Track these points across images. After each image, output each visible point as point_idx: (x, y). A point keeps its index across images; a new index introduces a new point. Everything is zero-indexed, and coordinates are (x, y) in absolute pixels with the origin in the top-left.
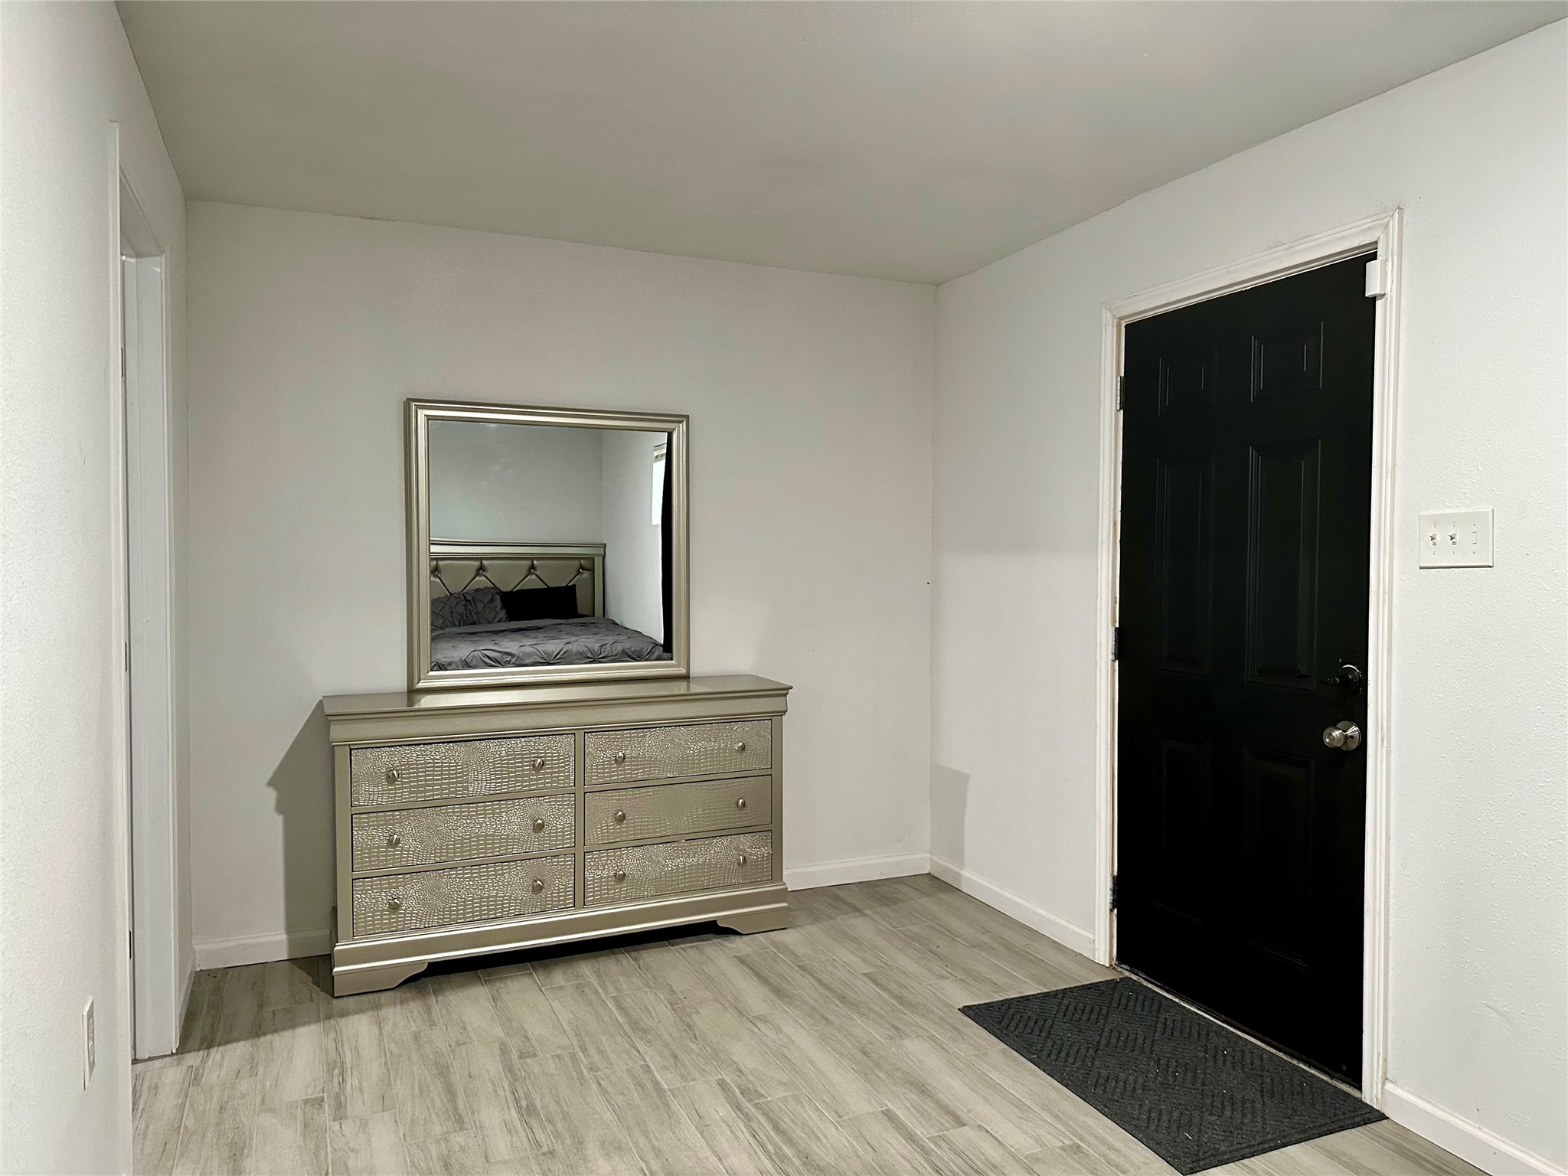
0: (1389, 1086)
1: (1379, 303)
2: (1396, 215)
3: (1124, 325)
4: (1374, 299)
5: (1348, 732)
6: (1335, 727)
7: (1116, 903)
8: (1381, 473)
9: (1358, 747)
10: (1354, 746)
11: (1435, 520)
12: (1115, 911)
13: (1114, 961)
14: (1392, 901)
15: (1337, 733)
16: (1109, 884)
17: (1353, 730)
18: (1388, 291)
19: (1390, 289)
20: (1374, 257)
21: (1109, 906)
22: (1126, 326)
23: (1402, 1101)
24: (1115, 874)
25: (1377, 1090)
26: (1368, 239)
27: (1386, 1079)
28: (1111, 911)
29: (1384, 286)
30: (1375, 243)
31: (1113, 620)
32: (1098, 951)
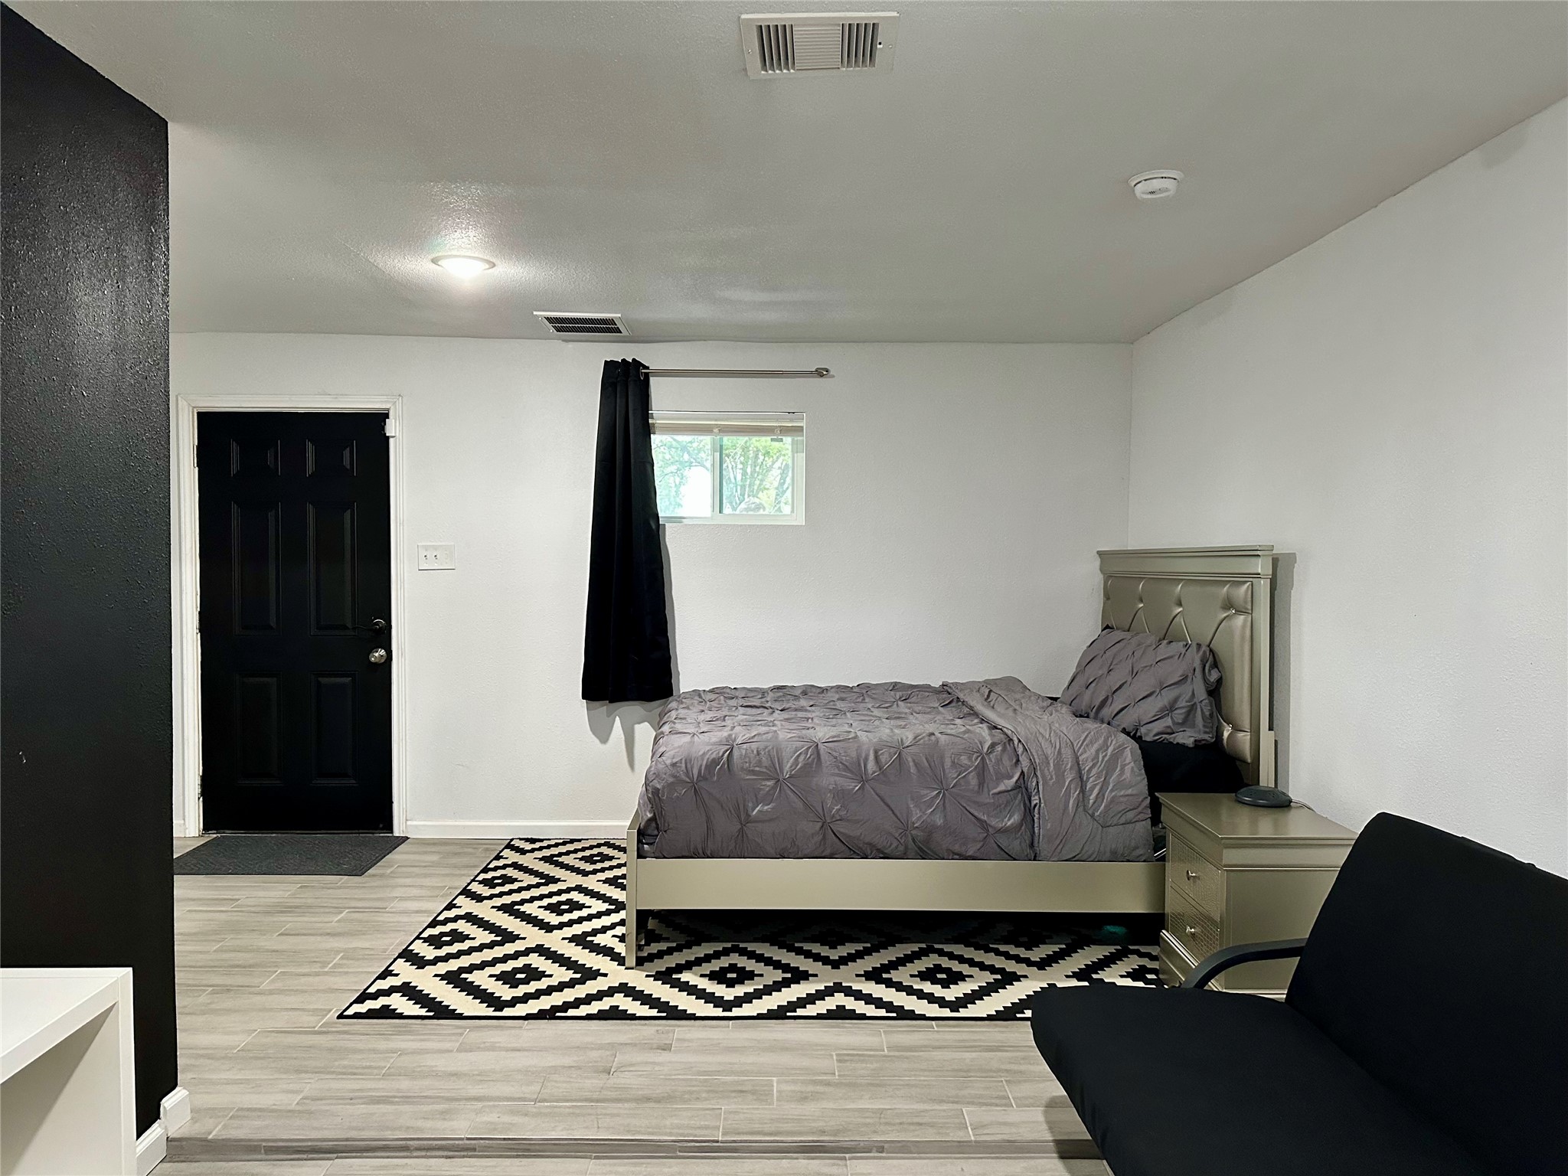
0: (409, 823)
1: (392, 440)
2: (400, 399)
3: (196, 411)
4: (389, 437)
6: (374, 650)
8: (396, 523)
9: (386, 660)
10: (383, 660)
11: (426, 548)
12: (201, 799)
13: (201, 831)
14: (407, 732)
15: (377, 654)
16: (198, 781)
17: (381, 652)
18: (397, 435)
20: (386, 416)
21: (197, 796)
22: (200, 413)
23: (416, 826)
24: (201, 774)
25: (403, 827)
26: (384, 406)
27: (407, 820)
28: (199, 798)
29: (395, 433)
30: (388, 410)
31: (197, 607)
32: (187, 831)
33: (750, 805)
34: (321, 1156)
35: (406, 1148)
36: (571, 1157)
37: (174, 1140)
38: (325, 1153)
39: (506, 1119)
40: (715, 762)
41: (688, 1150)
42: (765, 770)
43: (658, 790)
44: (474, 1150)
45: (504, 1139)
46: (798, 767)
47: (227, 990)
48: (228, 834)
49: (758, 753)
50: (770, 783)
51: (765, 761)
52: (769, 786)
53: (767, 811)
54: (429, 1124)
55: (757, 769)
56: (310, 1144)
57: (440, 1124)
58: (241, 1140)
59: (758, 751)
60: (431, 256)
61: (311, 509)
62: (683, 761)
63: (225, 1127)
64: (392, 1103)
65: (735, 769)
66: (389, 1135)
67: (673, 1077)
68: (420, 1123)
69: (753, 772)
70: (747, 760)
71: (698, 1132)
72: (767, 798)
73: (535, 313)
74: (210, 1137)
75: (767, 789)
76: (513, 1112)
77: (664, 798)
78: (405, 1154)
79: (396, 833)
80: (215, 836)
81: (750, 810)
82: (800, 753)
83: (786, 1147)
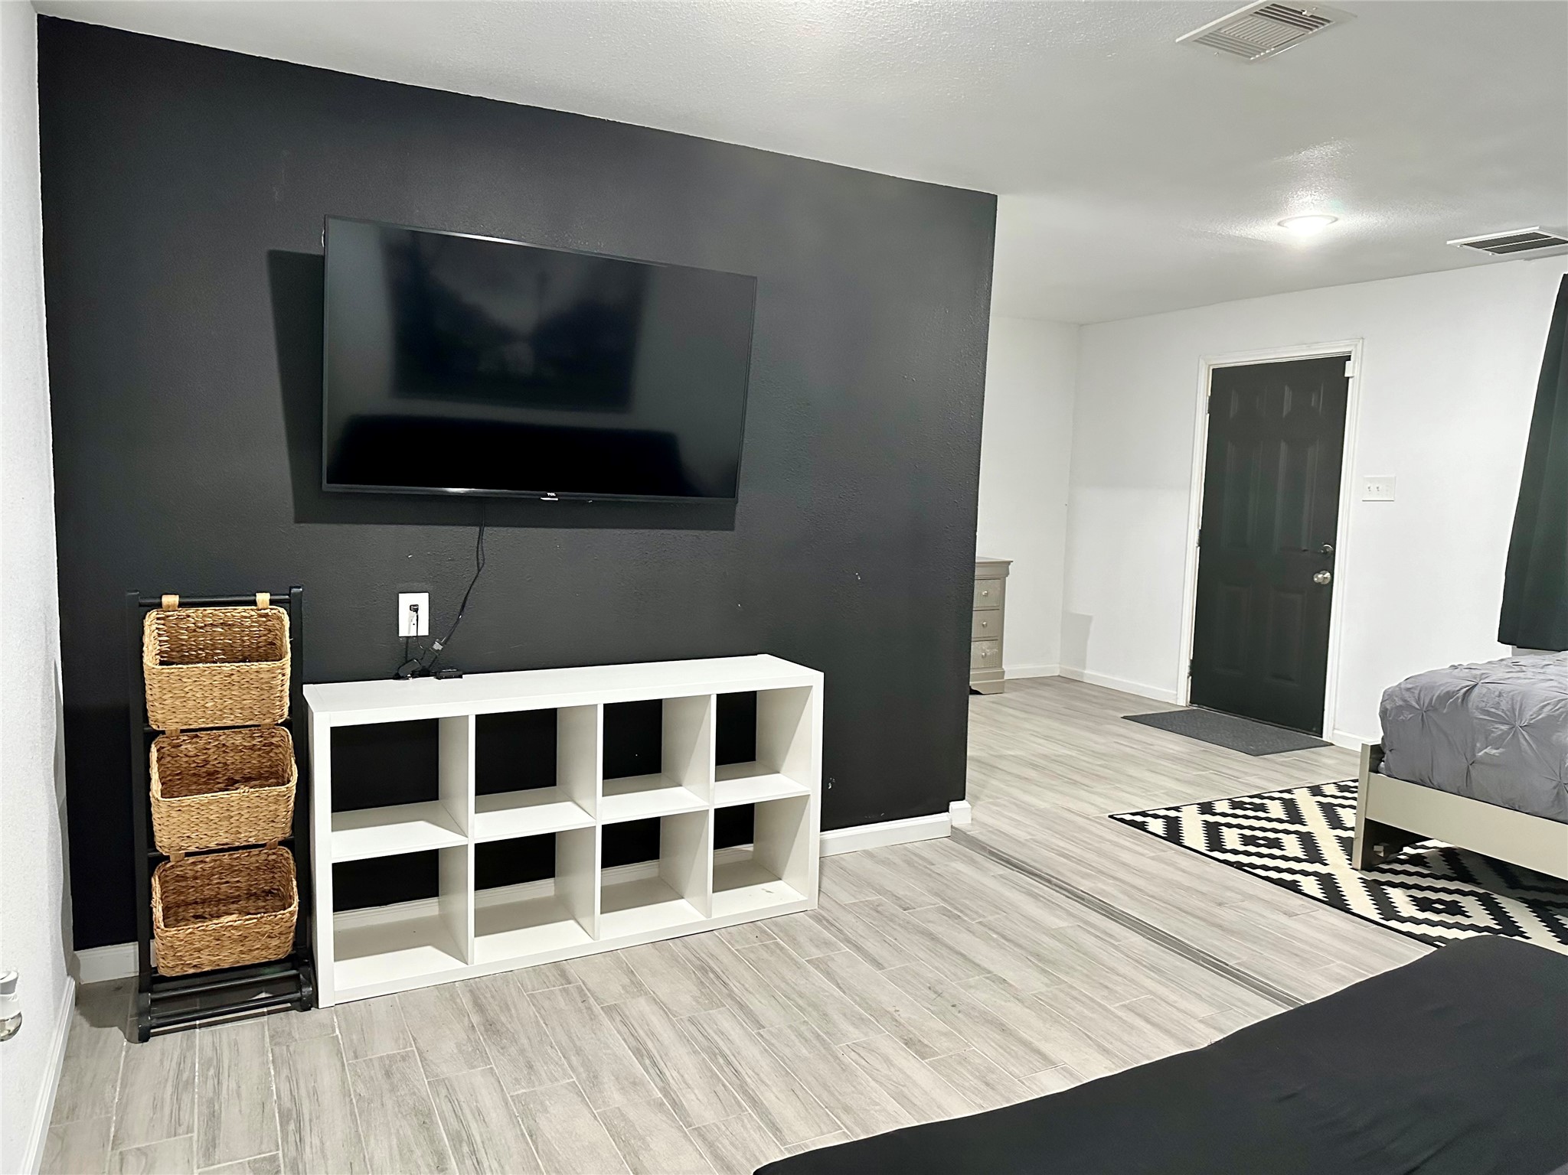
0: (1335, 731)
1: (1350, 380)
2: (1361, 341)
3: (1211, 368)
4: (1348, 378)
5: (1325, 576)
6: (1319, 572)
7: (1191, 674)
8: (1348, 457)
9: (1329, 582)
10: (1327, 582)
11: (1370, 480)
12: (1191, 677)
13: (1189, 703)
15: (1320, 576)
16: (1188, 663)
17: (1328, 575)
19: (1356, 374)
20: (1349, 358)
21: (1187, 675)
22: (1213, 370)
24: (1191, 659)
25: (1330, 733)
26: (1348, 349)
27: (1334, 729)
28: (1188, 677)
29: (1353, 372)
30: (1350, 352)
31: (1198, 526)
32: (1178, 700)
33: (1478, 745)
34: (1010, 867)
35: (1049, 881)
36: (1133, 930)
37: (956, 829)
38: (1011, 864)
39: (1115, 893)
40: (1449, 695)
41: (1207, 961)
42: (1500, 713)
43: (1387, 709)
44: (1083, 899)
45: (1100, 900)
46: (1540, 717)
47: (1075, 783)
48: (1205, 709)
49: (1500, 695)
50: (1505, 727)
51: (1504, 705)
52: (1501, 730)
53: (1494, 755)
54: (1075, 877)
55: (1493, 710)
56: (1007, 857)
57: (1079, 879)
58: (980, 841)
59: (1500, 693)
60: (1278, 221)
61: (1283, 446)
62: (1419, 688)
63: (980, 833)
64: (1070, 860)
65: (1470, 705)
66: (1045, 870)
67: (1260, 926)
68: (1069, 874)
69: (1488, 713)
70: (1485, 700)
71: (1222, 955)
72: (1497, 743)
73: (1449, 243)
74: (968, 833)
75: (1500, 732)
76: (1125, 893)
77: (1391, 718)
78: (1047, 884)
79: (1325, 738)
80: (1195, 708)
81: (1476, 751)
82: (1548, 704)
83: (1275, 993)
